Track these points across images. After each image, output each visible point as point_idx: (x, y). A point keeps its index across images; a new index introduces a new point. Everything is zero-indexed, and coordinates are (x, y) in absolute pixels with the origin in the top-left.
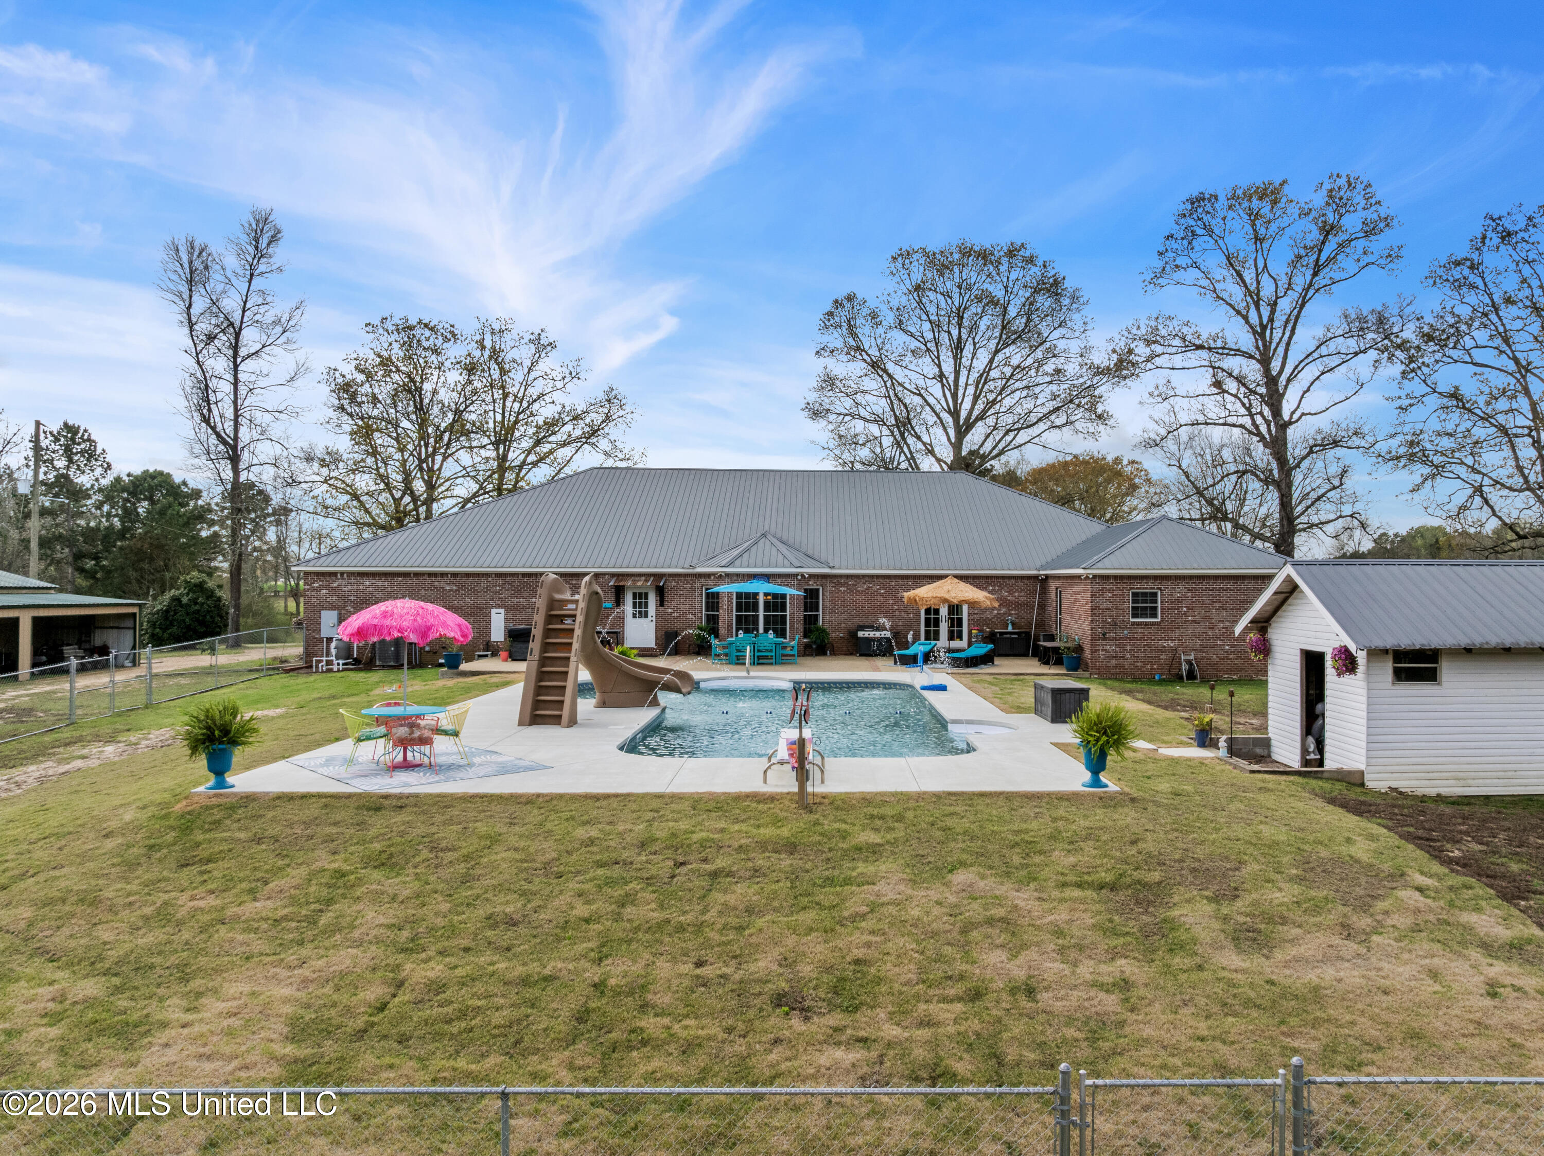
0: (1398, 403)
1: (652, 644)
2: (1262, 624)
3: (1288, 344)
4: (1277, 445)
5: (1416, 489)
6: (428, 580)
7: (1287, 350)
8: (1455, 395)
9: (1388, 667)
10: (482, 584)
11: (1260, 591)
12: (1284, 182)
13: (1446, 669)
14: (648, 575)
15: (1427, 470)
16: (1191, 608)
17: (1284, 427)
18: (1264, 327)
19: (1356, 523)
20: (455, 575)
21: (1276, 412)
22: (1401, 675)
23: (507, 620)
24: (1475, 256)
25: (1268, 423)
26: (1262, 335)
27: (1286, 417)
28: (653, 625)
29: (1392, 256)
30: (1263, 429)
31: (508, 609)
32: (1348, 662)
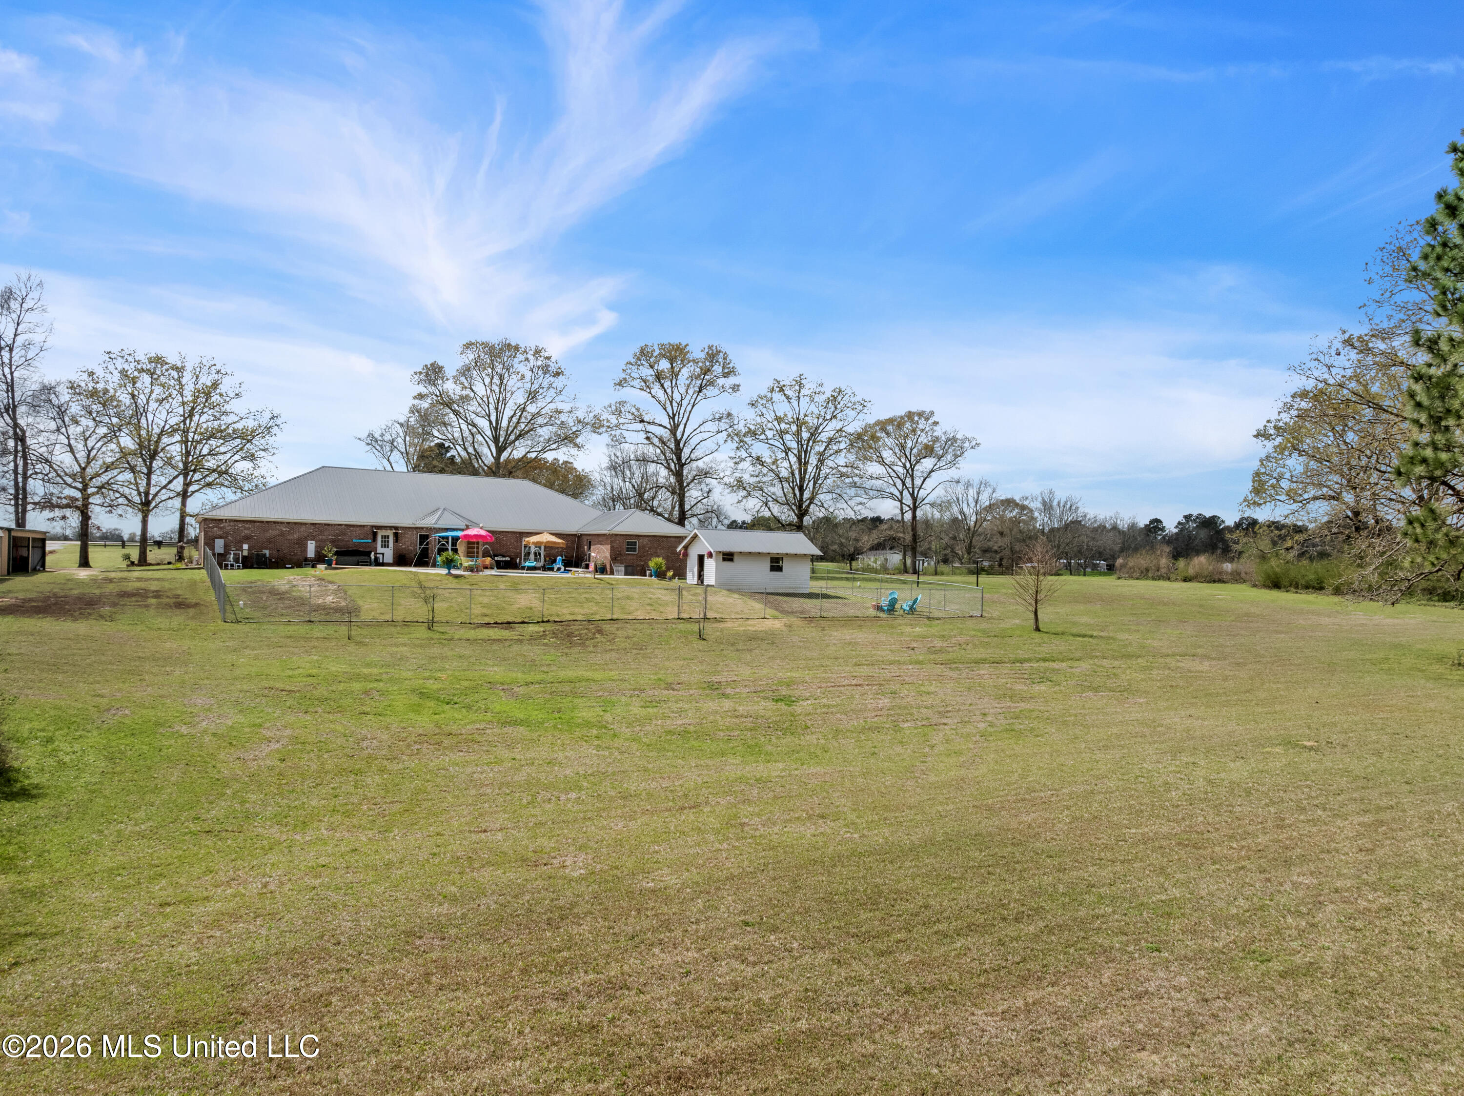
0: (734, 460)
1: (391, 561)
2: (686, 548)
3: (686, 425)
4: (679, 475)
5: (739, 502)
6: (274, 525)
7: (685, 428)
8: (758, 458)
9: (721, 557)
10: (303, 528)
11: (681, 542)
12: (687, 345)
13: (736, 558)
14: (391, 528)
15: (744, 493)
16: (650, 548)
17: (682, 466)
18: (674, 415)
19: (714, 515)
20: (288, 523)
21: (679, 458)
22: (724, 560)
23: (316, 547)
24: (769, 395)
25: (675, 464)
26: (673, 419)
27: (683, 461)
28: (392, 552)
29: (735, 388)
30: (673, 468)
31: (317, 541)
32: (710, 555)
